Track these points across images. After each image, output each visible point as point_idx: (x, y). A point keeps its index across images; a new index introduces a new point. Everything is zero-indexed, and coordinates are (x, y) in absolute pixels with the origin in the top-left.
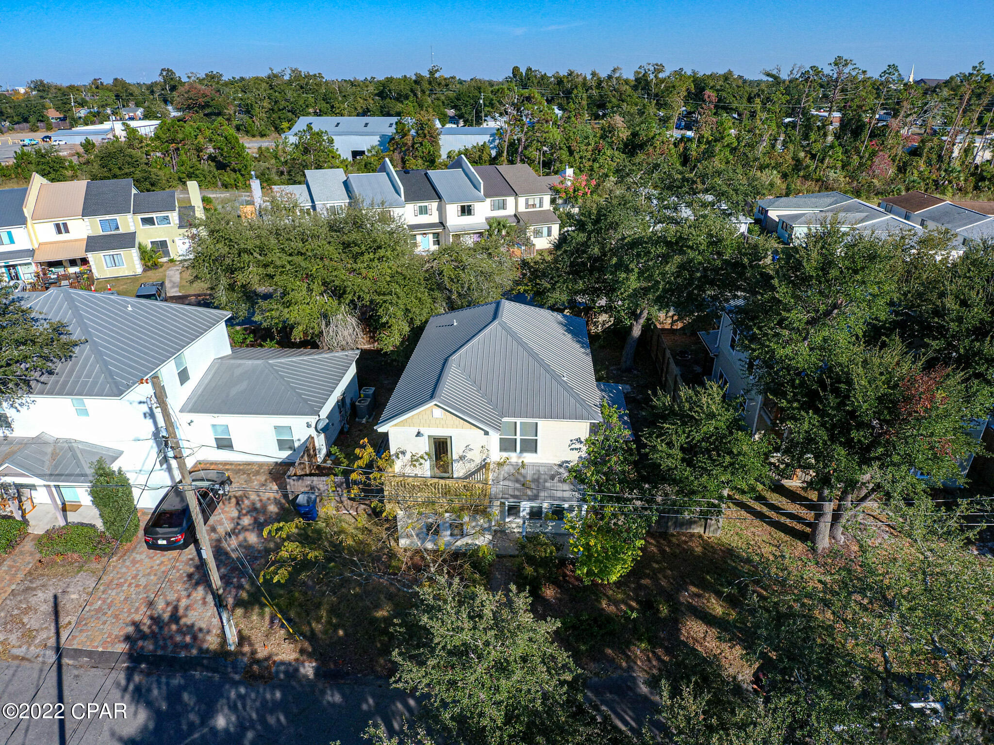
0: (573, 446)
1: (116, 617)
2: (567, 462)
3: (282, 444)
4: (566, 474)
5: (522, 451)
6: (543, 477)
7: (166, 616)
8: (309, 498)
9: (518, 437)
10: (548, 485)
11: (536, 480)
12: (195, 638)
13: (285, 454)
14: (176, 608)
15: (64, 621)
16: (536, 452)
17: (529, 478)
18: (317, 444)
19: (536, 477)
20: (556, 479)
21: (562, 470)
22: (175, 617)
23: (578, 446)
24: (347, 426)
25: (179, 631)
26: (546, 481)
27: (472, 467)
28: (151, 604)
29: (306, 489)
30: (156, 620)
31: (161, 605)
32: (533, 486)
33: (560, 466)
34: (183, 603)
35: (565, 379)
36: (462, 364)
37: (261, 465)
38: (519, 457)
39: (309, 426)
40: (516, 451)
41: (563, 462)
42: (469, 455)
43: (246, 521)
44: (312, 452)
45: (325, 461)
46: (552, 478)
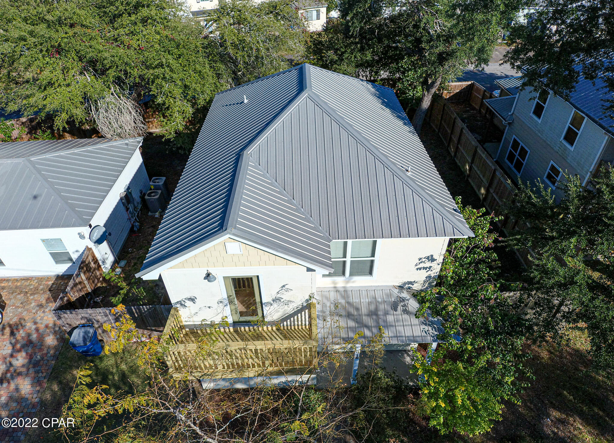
0: (422, 265)
2: (411, 283)
3: (58, 257)
4: (413, 305)
5: (351, 274)
6: (382, 307)
8: (86, 333)
9: (348, 259)
10: (390, 318)
11: (374, 313)
13: (62, 268)
16: (371, 273)
17: (364, 311)
18: (98, 256)
19: (373, 307)
20: (400, 308)
21: (405, 295)
23: (428, 264)
24: (137, 224)
26: (386, 313)
27: (290, 309)
29: (83, 322)
32: (371, 322)
33: (401, 287)
35: (409, 174)
37: (40, 279)
38: (347, 282)
39: (82, 237)
40: (344, 274)
41: (405, 284)
42: (286, 296)
44: (93, 265)
45: (113, 268)
46: (395, 307)
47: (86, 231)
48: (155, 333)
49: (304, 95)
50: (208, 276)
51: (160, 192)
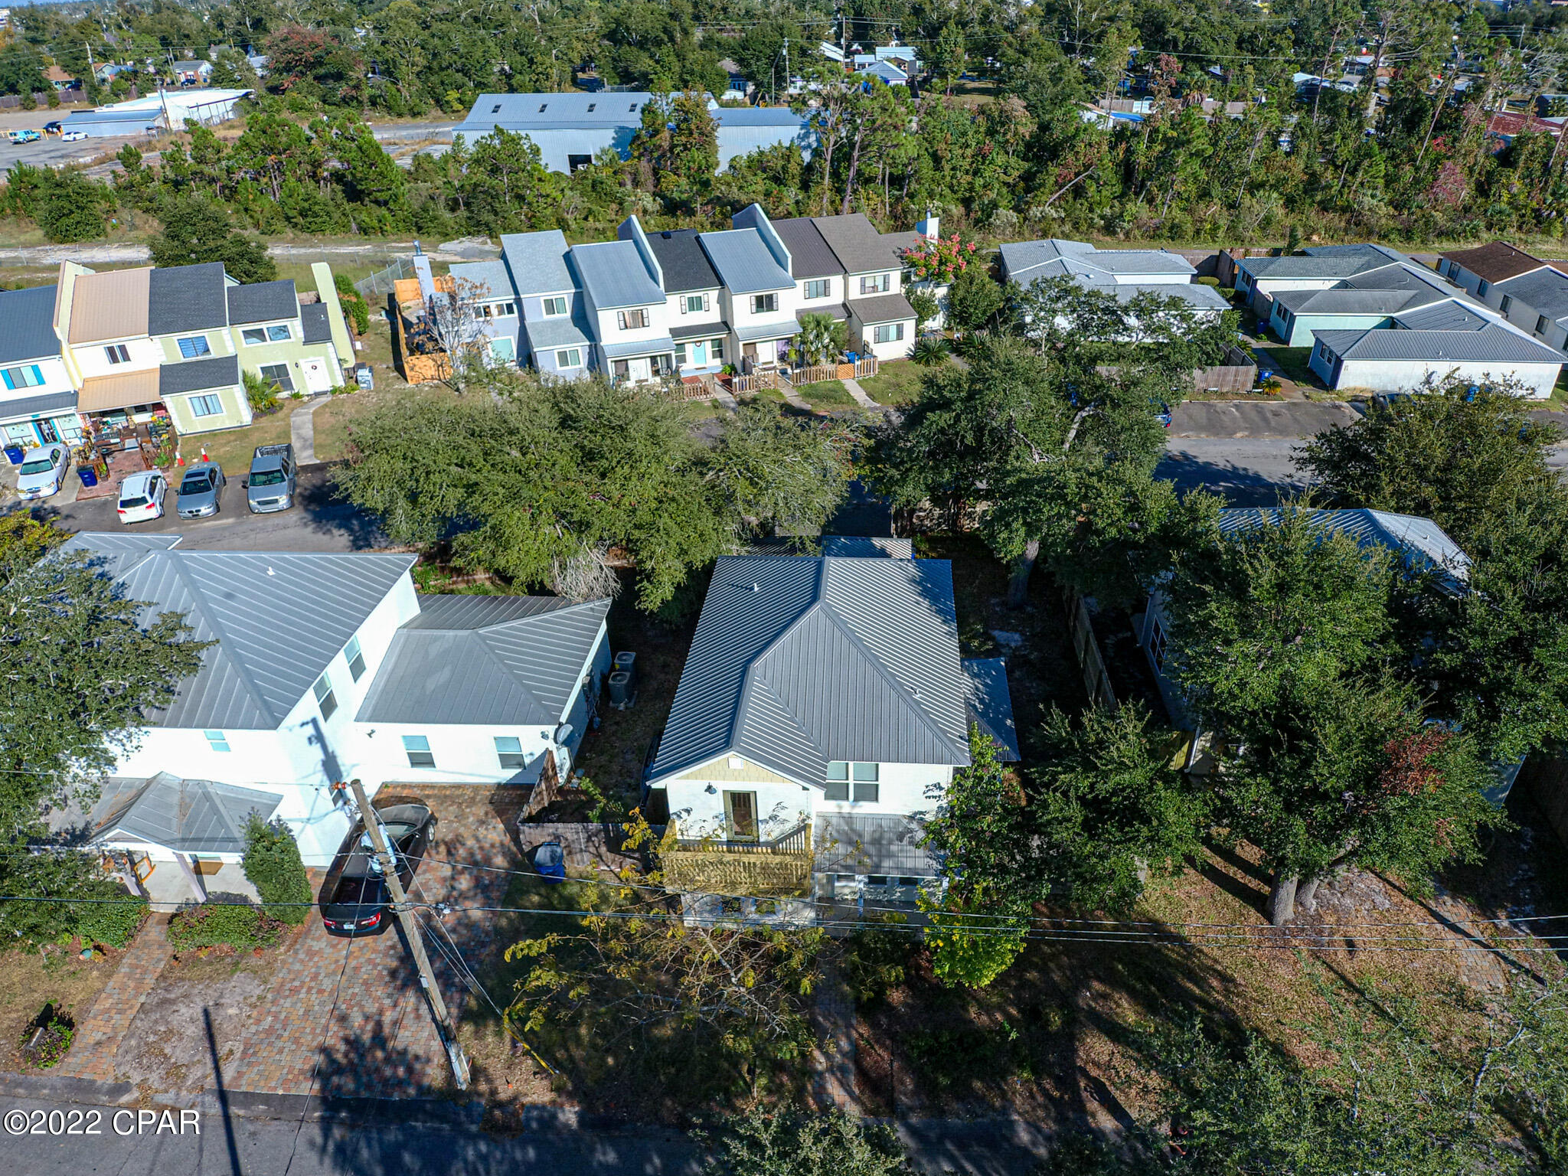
0: (930, 794)
1: (296, 1041)
2: (921, 813)
3: (506, 761)
4: (920, 835)
5: (856, 800)
6: (887, 835)
7: (367, 1037)
8: (553, 852)
9: (851, 782)
10: (894, 848)
11: (877, 841)
12: (410, 1070)
13: (508, 774)
14: (379, 1025)
15: (223, 1049)
16: (876, 799)
17: (867, 838)
18: (557, 761)
19: (877, 835)
20: (906, 840)
21: (914, 826)
22: (379, 1039)
23: (936, 793)
24: (598, 719)
25: (387, 1060)
26: (890, 843)
27: (788, 827)
28: (343, 1019)
29: (548, 839)
30: (353, 1043)
31: (357, 1020)
32: (872, 850)
33: (912, 818)
34: (388, 1017)
35: (917, 697)
36: (769, 675)
37: (476, 788)
38: (853, 807)
39: (544, 736)
40: (847, 798)
41: (916, 814)
42: (782, 815)
43: (464, 883)
44: (550, 773)
45: (569, 779)
46: (901, 838)
47: (550, 729)
48: (629, 860)
49: (816, 608)
50: (710, 789)
51: (628, 674)
